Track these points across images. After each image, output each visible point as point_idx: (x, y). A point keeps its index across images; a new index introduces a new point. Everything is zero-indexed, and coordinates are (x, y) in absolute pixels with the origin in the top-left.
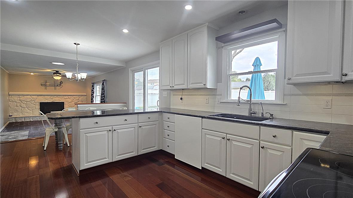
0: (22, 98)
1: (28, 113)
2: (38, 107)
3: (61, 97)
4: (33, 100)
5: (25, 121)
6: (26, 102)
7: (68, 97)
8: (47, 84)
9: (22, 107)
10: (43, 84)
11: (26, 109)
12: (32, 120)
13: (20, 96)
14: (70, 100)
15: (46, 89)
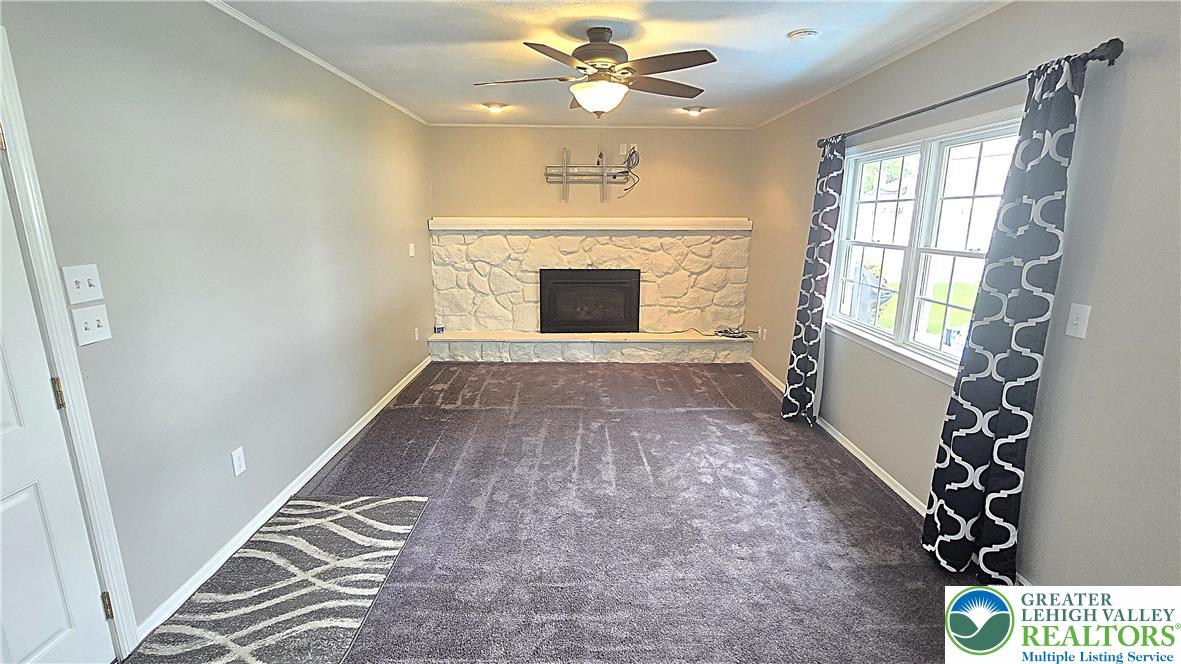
0: (477, 246)
1: (496, 318)
2: (533, 291)
3: (626, 240)
4: (513, 256)
5: (485, 360)
6: (487, 268)
7: (655, 241)
8: (571, 170)
9: (474, 289)
10: (553, 171)
11: (491, 298)
12: (507, 358)
13: (469, 238)
14: (666, 260)
15: (565, 196)
